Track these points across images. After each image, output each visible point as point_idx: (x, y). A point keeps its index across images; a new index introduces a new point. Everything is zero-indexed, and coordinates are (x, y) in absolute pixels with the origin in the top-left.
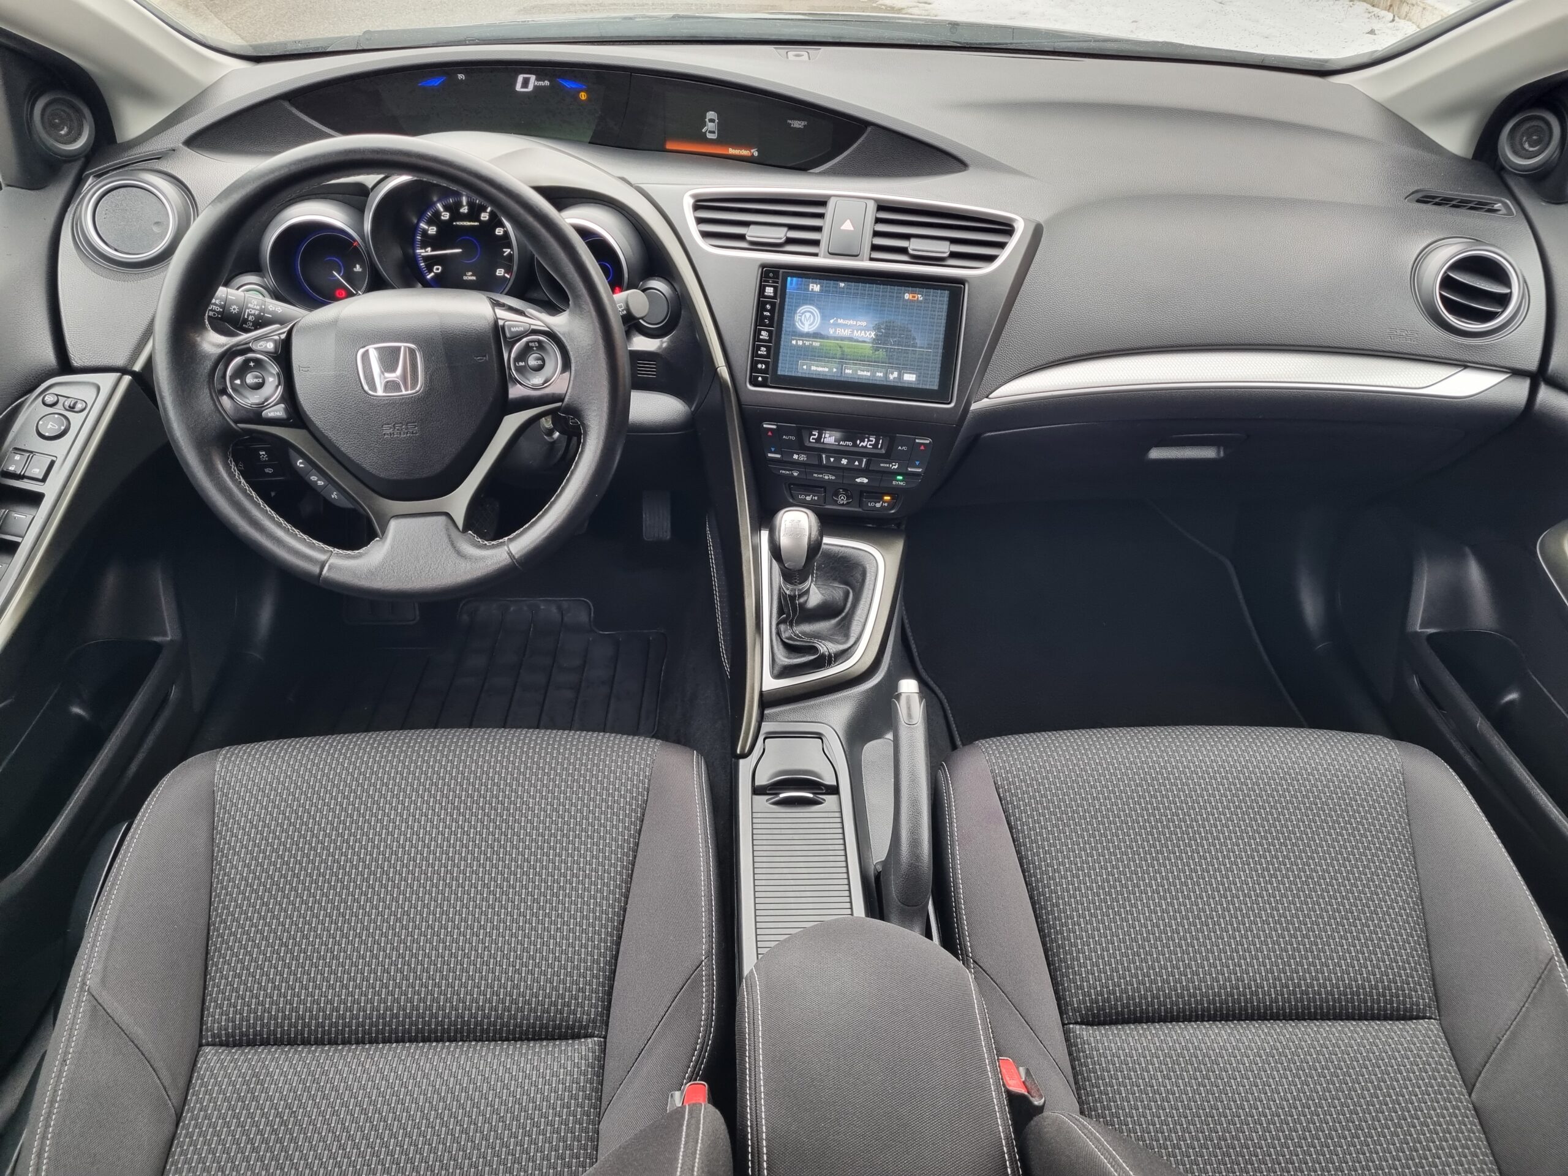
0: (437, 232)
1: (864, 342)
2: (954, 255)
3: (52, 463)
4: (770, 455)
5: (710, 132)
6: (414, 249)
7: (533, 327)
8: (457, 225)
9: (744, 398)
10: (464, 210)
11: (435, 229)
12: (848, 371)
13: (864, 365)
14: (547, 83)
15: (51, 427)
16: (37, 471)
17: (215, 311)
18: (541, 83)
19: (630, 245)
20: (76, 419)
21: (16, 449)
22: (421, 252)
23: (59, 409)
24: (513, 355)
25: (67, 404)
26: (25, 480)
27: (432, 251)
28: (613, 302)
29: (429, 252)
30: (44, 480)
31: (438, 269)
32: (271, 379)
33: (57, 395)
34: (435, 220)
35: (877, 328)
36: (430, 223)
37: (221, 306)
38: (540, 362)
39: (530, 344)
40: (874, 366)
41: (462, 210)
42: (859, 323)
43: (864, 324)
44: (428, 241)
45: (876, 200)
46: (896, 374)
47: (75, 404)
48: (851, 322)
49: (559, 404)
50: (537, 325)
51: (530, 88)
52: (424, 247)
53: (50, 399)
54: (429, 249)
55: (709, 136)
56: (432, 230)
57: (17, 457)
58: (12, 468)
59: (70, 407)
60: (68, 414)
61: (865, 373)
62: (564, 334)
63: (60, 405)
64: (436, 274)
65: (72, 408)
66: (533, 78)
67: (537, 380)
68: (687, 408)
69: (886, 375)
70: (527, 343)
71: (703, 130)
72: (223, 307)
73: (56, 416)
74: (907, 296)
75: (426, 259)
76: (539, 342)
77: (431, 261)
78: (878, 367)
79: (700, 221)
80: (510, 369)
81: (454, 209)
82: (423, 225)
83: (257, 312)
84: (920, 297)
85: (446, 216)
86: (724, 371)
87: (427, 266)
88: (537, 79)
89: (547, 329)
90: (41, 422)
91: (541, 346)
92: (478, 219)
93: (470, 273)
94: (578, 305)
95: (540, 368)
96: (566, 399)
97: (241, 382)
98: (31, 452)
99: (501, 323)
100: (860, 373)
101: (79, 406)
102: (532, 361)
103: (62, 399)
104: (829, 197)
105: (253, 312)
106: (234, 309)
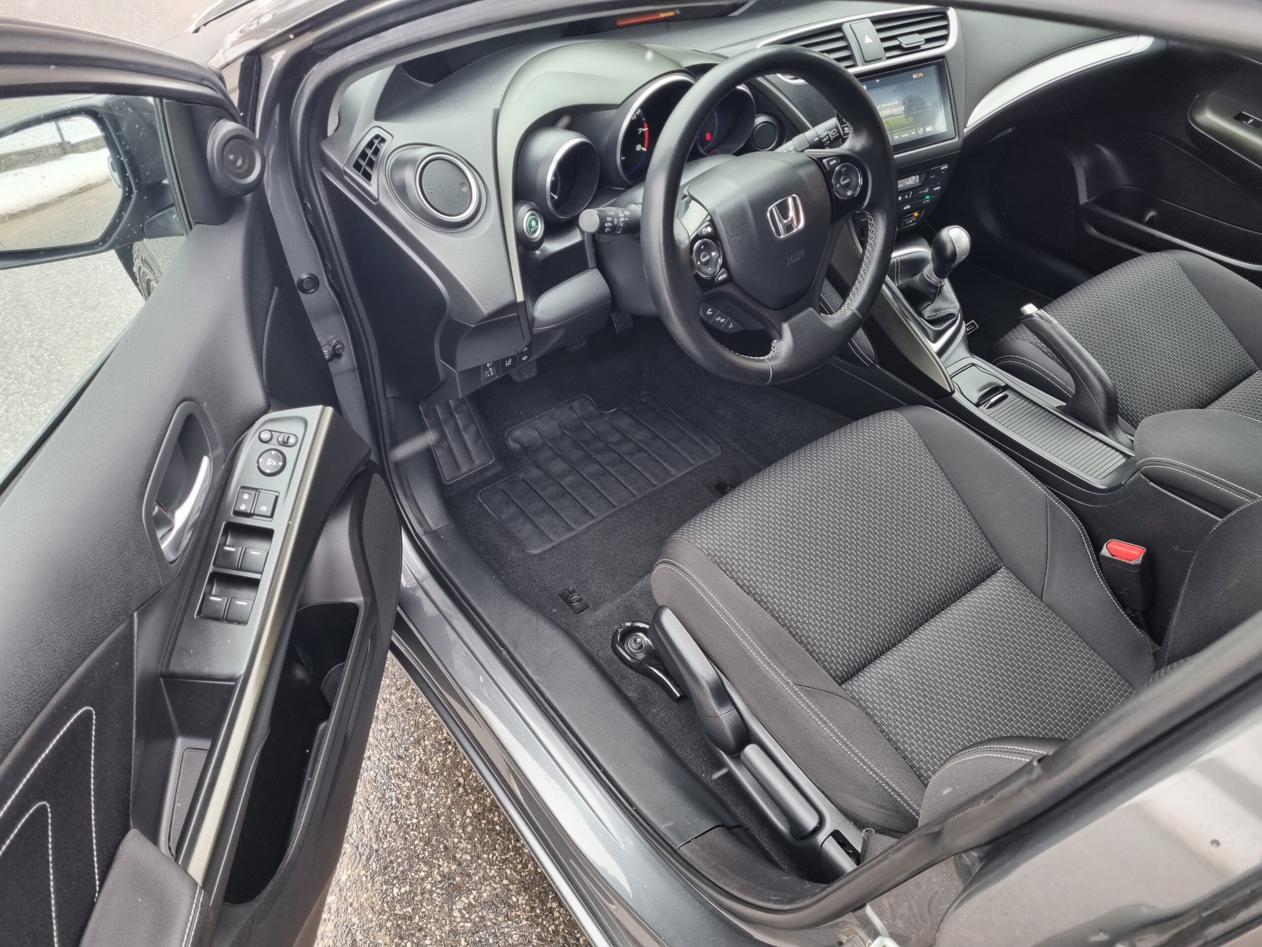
1: (900, 115)
2: (928, 41)
12: (896, 137)
13: (904, 130)
15: (270, 464)
16: (264, 509)
20: (290, 453)
21: (243, 487)
23: (274, 444)
25: (280, 439)
26: (255, 517)
30: (272, 516)
33: (270, 431)
35: (904, 103)
40: (908, 129)
42: (894, 103)
43: (897, 103)
45: (870, 18)
46: (922, 129)
47: (288, 438)
48: (889, 104)
53: (265, 436)
57: (246, 496)
58: (243, 508)
59: (283, 442)
60: (283, 449)
61: (905, 135)
63: (274, 441)
65: (285, 444)
69: (917, 132)
73: (273, 452)
74: (915, 76)
78: (911, 128)
84: (921, 75)
90: (261, 460)
98: (256, 490)
100: (903, 136)
101: (292, 440)
103: (275, 435)
104: (842, 24)
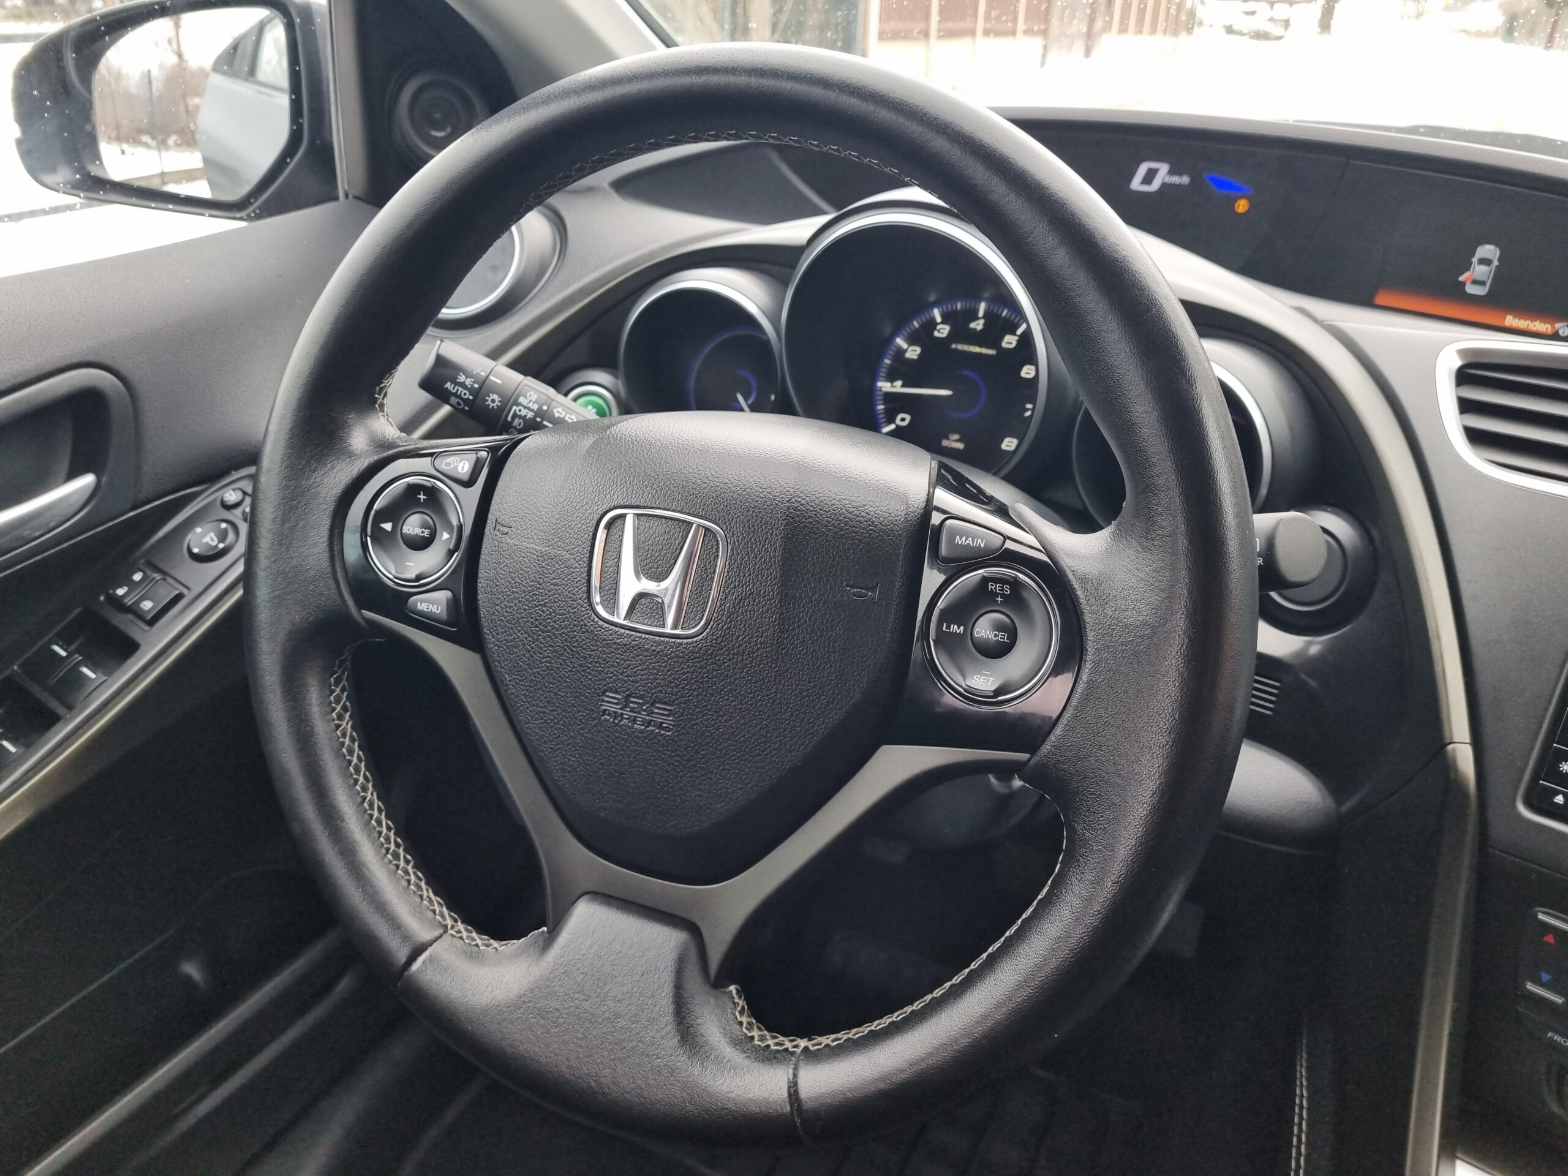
0: (920, 355)
3: (179, 597)
4: (1530, 987)
5: (1475, 282)
6: (874, 379)
7: (1009, 545)
8: (956, 350)
9: (1498, 828)
10: (978, 325)
11: (918, 350)
14: (1185, 180)
17: (459, 397)
18: (1176, 180)
19: (1291, 428)
22: (885, 386)
24: (941, 604)
27: (903, 386)
28: (1246, 527)
29: (898, 387)
31: (903, 420)
32: (446, 536)
34: (923, 336)
36: (912, 340)
37: (471, 390)
38: (1002, 637)
39: (991, 586)
41: (972, 325)
44: (903, 370)
49: (1023, 756)
50: (1024, 541)
51: (1155, 186)
52: (891, 378)
54: (899, 383)
55: (1471, 289)
56: (913, 353)
62: (1083, 580)
64: (898, 426)
66: (1163, 168)
67: (983, 681)
68: (1329, 802)
70: (985, 580)
71: (1461, 279)
72: (476, 393)
75: (889, 397)
76: (1015, 584)
77: (896, 402)
79: (1466, 406)
80: (925, 635)
81: (959, 322)
82: (900, 342)
83: (530, 415)
85: (943, 331)
86: (1464, 756)
87: (886, 410)
88: (1171, 172)
89: (1044, 558)
91: (1016, 597)
92: (996, 343)
93: (956, 437)
94: (1146, 515)
95: (998, 651)
96: (1046, 748)
97: (394, 527)
99: (936, 518)
102: (984, 629)
105: (524, 412)
106: (493, 400)
